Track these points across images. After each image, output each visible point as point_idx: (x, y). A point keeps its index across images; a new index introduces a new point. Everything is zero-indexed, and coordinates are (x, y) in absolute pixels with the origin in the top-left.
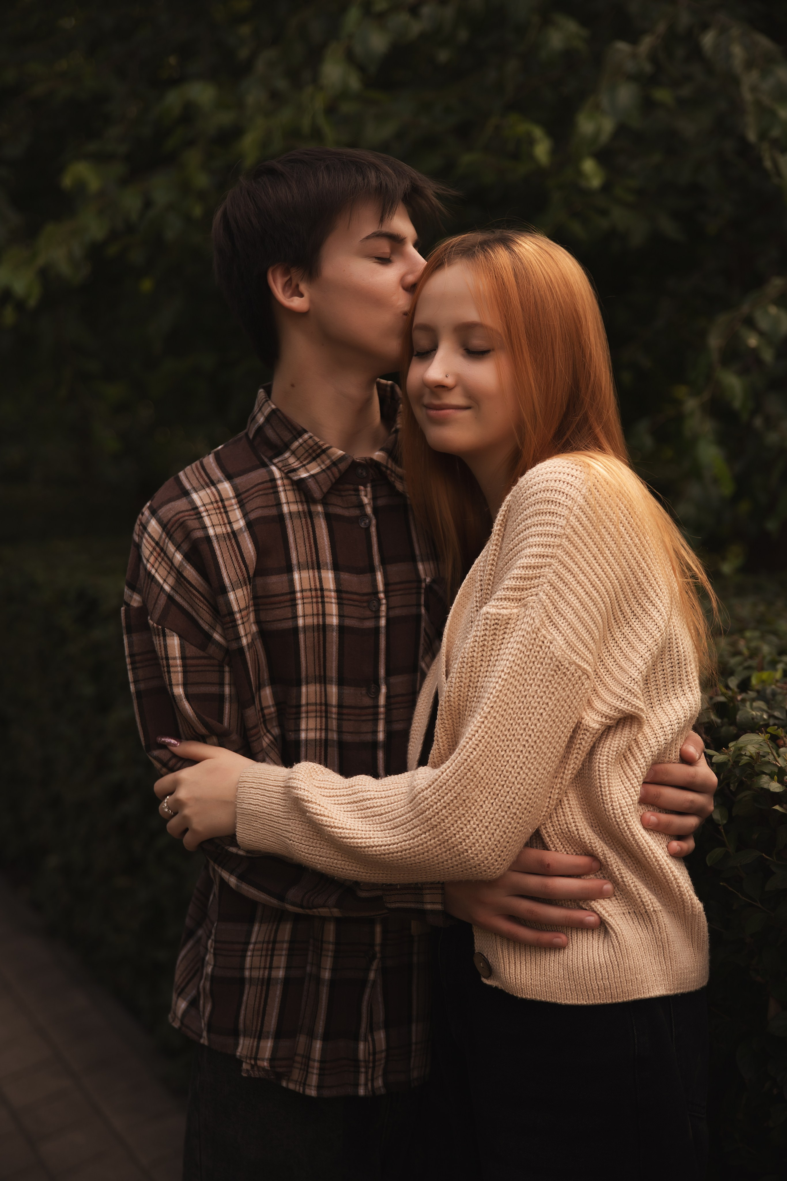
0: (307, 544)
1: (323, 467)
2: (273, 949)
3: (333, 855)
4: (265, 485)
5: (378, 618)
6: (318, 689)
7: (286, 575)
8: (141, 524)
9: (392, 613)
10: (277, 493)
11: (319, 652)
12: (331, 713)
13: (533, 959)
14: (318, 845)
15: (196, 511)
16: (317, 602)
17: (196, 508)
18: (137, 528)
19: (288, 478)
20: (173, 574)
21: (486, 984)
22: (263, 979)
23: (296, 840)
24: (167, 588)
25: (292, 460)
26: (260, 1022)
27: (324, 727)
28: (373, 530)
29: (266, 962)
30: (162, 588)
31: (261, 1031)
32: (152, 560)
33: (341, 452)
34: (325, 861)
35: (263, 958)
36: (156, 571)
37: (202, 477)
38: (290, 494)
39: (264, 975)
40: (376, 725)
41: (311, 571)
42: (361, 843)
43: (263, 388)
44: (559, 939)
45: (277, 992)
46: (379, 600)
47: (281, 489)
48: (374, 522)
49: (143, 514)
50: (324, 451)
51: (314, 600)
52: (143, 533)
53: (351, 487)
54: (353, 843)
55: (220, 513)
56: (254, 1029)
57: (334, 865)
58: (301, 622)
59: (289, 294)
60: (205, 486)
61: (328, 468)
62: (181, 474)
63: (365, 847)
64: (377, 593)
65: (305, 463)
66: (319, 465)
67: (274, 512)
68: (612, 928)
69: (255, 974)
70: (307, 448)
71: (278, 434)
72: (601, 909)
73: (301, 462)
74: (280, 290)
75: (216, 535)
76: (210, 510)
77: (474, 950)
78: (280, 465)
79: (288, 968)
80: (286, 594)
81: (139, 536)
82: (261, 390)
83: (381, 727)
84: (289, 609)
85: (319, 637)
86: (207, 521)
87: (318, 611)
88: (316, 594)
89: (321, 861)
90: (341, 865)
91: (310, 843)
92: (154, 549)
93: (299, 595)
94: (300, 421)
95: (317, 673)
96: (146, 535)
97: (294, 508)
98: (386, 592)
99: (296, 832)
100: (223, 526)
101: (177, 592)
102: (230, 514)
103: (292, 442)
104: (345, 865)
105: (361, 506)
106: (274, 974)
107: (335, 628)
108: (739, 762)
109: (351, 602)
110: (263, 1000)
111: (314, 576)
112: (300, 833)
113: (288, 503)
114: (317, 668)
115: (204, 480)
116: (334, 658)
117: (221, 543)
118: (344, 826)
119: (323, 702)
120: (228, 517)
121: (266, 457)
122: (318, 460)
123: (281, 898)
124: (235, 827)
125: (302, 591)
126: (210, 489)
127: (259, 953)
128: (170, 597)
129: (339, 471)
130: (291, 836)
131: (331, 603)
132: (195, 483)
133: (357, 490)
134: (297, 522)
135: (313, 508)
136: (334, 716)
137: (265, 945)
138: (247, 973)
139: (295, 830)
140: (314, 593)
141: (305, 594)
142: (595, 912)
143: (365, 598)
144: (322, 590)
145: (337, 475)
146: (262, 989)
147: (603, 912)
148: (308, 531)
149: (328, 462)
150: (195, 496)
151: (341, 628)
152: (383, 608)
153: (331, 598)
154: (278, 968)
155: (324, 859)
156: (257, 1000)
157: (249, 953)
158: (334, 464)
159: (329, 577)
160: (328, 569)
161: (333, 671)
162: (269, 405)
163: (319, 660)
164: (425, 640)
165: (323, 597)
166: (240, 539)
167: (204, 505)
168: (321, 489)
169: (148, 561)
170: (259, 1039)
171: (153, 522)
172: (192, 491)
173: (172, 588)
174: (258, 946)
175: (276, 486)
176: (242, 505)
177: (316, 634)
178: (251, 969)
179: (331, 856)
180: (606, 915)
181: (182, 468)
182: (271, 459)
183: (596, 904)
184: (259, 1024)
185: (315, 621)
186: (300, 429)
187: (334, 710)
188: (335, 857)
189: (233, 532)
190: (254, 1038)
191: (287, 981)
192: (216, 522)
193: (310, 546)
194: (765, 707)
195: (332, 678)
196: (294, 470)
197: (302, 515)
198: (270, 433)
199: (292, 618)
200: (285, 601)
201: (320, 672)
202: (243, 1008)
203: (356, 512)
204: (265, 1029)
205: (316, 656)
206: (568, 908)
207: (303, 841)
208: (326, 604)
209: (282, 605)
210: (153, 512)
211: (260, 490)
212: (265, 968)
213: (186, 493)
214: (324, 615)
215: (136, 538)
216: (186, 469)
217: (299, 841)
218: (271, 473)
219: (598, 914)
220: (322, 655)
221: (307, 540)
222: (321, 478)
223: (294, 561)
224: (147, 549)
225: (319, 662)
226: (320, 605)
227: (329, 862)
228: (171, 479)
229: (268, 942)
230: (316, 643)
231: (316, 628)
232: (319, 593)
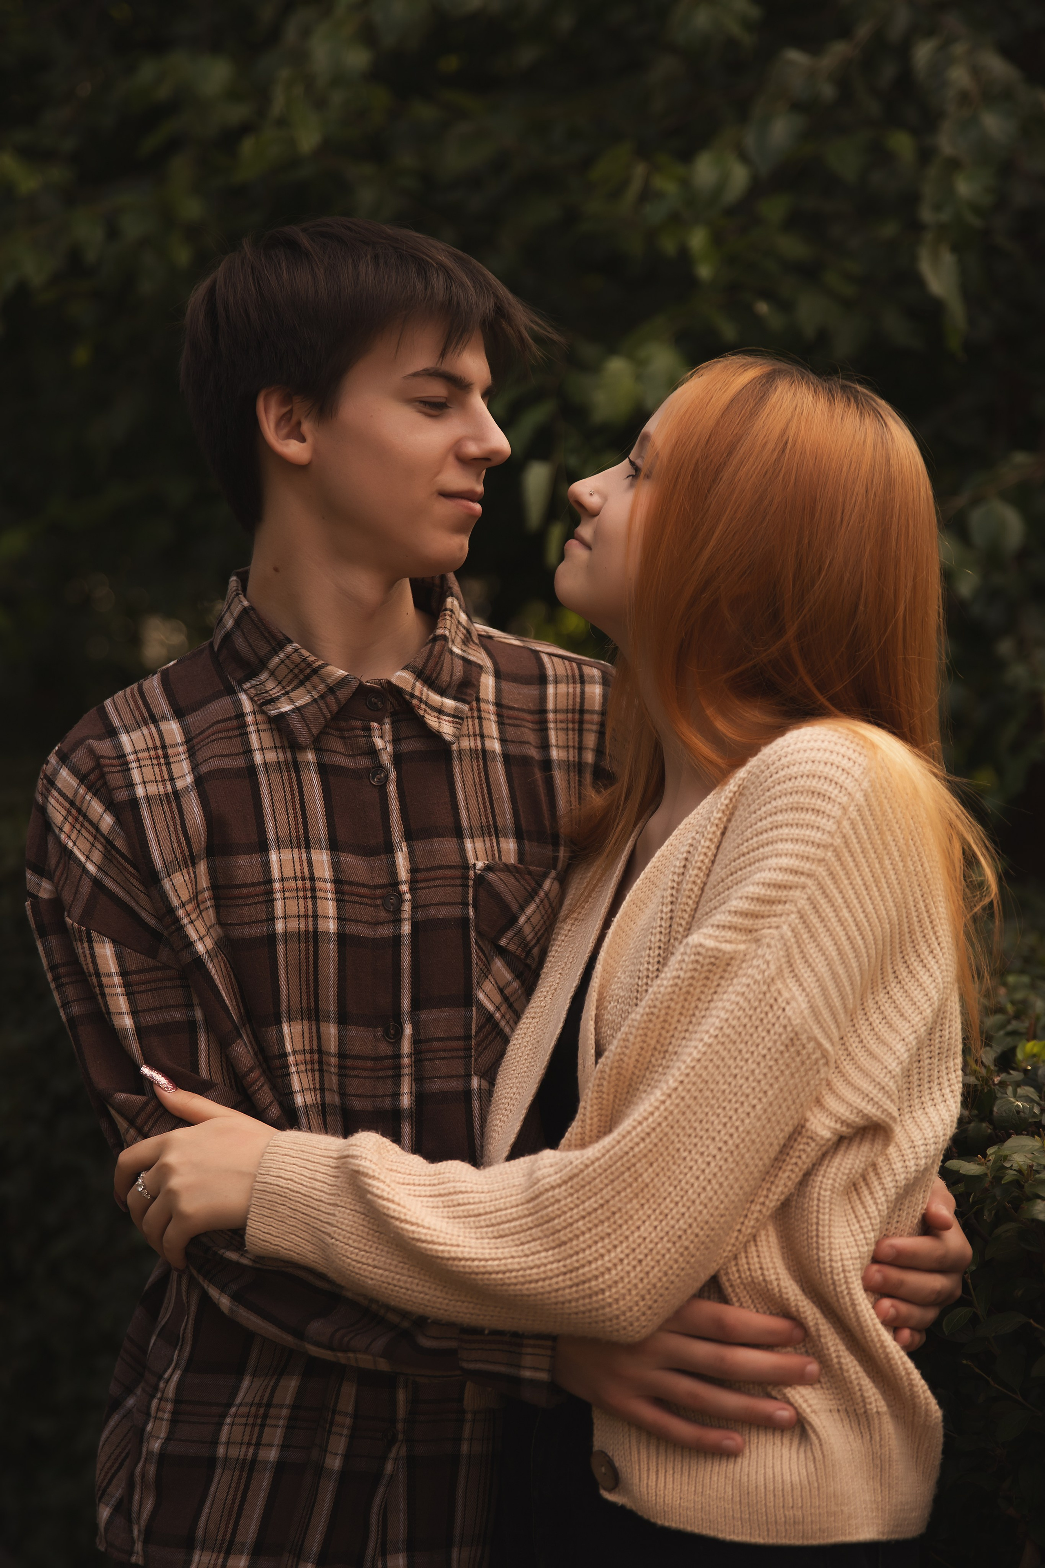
0: (291, 811)
1: (315, 694)
2: (265, 1416)
3: (396, 1266)
4: (229, 724)
5: (398, 921)
6: (306, 1028)
7: (258, 855)
8: (46, 776)
9: (421, 915)
10: (245, 734)
11: (307, 973)
12: (329, 1064)
13: (686, 1467)
14: (373, 1250)
15: (121, 760)
16: (305, 898)
17: (124, 756)
18: (41, 783)
19: (263, 712)
20: (99, 846)
21: (607, 1502)
22: (245, 1460)
23: (340, 1238)
24: (91, 868)
25: (270, 685)
26: (231, 1527)
27: (318, 1086)
28: (392, 788)
29: (251, 1435)
30: (84, 869)
31: (231, 1542)
32: (67, 828)
33: (341, 673)
34: (381, 1275)
35: (248, 1429)
36: (75, 843)
37: (138, 708)
38: (265, 736)
39: (246, 1455)
40: (398, 1085)
41: (296, 851)
42: (443, 1251)
43: (237, 575)
44: (731, 1439)
45: (264, 1482)
46: (400, 894)
47: (252, 728)
48: (393, 775)
49: (47, 762)
50: (315, 671)
51: (301, 894)
52: (49, 791)
53: (359, 724)
54: (431, 1250)
55: (159, 764)
56: (220, 1538)
57: (395, 1282)
58: (280, 926)
59: (285, 431)
60: (142, 724)
61: (322, 697)
62: (108, 703)
63: (448, 1259)
64: (396, 883)
65: (288, 688)
66: (309, 692)
67: (240, 762)
68: (815, 1431)
69: (234, 1452)
70: (292, 666)
71: (251, 646)
72: (800, 1401)
73: (284, 688)
74: (272, 425)
75: (147, 797)
76: (143, 759)
77: (591, 1446)
78: (252, 692)
79: (284, 1447)
80: (259, 884)
81: (42, 794)
82: (233, 578)
83: (406, 1087)
84: (263, 907)
85: (307, 950)
86: (136, 776)
87: (306, 910)
88: (304, 884)
89: (375, 1274)
90: (406, 1282)
91: (361, 1246)
92: (69, 812)
93: (277, 886)
94: (284, 625)
95: (305, 1005)
96: (55, 793)
97: (271, 756)
98: (413, 883)
99: (343, 1227)
100: (160, 784)
101: (106, 874)
102: (173, 766)
103: (270, 657)
104: (412, 1283)
105: (373, 752)
106: (262, 1454)
107: (333, 938)
108: (1002, 1178)
109: (356, 898)
110: (240, 1494)
111: (300, 858)
112: (348, 1229)
113: (262, 749)
114: (304, 997)
115: (141, 713)
116: (331, 983)
117: (154, 808)
118: (420, 1222)
119: (315, 1047)
120: (170, 772)
121: (234, 679)
122: (307, 684)
123: (299, 1334)
124: (247, 1212)
125: (282, 880)
126: (149, 729)
127: (243, 1420)
128: (96, 882)
129: (337, 701)
130: (335, 1232)
131: (327, 899)
132: (128, 719)
133: (369, 729)
134: (276, 777)
135: (300, 757)
136: (333, 1070)
137: (254, 1409)
138: (221, 1451)
139: (342, 1223)
140: (300, 884)
141: (286, 884)
142: (791, 1404)
143: (379, 892)
144: (312, 879)
145: (335, 707)
146: (240, 1476)
147: (804, 1406)
148: (292, 791)
149: (322, 687)
150: (124, 738)
151: (342, 937)
152: (407, 907)
153: (326, 891)
154: (270, 1445)
155: (381, 1271)
156: (232, 1492)
157: (228, 1420)
158: (331, 690)
159: (322, 860)
160: (321, 849)
161: (330, 1002)
162: (240, 602)
163: (308, 985)
164: (478, 956)
165: (313, 889)
166: (183, 801)
167: (136, 752)
168: (309, 730)
169: (61, 829)
170: (228, 1553)
171: (64, 773)
172: (121, 730)
173: (99, 868)
174: (244, 1410)
175: (244, 725)
176: (192, 754)
177: (303, 946)
178: (228, 1443)
179: (392, 1268)
180: (808, 1410)
181: (111, 693)
182: (240, 683)
183: (793, 1392)
184: (230, 1531)
185: (302, 926)
186: (282, 637)
187: (333, 1060)
188: (398, 1270)
189: (176, 793)
190: (219, 1552)
191: (280, 1466)
192: (149, 776)
193: (295, 813)
194: (1035, 1097)
195: (329, 1012)
196: (273, 701)
197: (283, 767)
198: (240, 643)
199: (267, 920)
200: (256, 895)
201: (309, 1003)
202: (208, 1504)
203: (364, 762)
204: (239, 1539)
205: (303, 979)
206: (748, 1393)
207: (350, 1242)
208: (319, 901)
209: (252, 900)
210: (64, 758)
211: (219, 732)
212: (249, 1444)
213: (112, 733)
214: (315, 917)
215: (40, 799)
216: (116, 696)
217: (345, 1240)
218: (238, 704)
219: (795, 1409)
220: (312, 978)
221: (290, 805)
222: (310, 712)
223: (271, 835)
224: (57, 812)
225: (308, 987)
226: (310, 902)
227: (387, 1277)
228: (93, 711)
229: (259, 1405)
230: (303, 960)
231: (303, 937)
232: (308, 883)
